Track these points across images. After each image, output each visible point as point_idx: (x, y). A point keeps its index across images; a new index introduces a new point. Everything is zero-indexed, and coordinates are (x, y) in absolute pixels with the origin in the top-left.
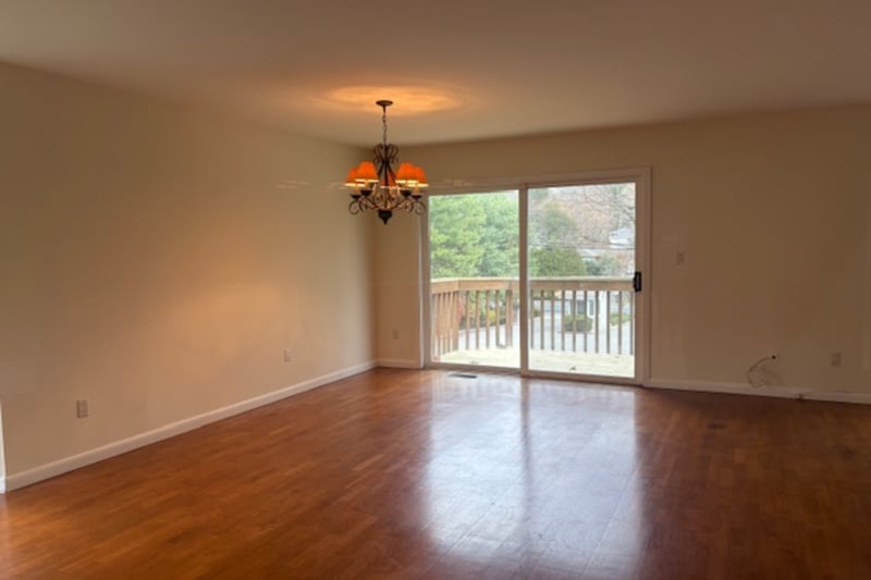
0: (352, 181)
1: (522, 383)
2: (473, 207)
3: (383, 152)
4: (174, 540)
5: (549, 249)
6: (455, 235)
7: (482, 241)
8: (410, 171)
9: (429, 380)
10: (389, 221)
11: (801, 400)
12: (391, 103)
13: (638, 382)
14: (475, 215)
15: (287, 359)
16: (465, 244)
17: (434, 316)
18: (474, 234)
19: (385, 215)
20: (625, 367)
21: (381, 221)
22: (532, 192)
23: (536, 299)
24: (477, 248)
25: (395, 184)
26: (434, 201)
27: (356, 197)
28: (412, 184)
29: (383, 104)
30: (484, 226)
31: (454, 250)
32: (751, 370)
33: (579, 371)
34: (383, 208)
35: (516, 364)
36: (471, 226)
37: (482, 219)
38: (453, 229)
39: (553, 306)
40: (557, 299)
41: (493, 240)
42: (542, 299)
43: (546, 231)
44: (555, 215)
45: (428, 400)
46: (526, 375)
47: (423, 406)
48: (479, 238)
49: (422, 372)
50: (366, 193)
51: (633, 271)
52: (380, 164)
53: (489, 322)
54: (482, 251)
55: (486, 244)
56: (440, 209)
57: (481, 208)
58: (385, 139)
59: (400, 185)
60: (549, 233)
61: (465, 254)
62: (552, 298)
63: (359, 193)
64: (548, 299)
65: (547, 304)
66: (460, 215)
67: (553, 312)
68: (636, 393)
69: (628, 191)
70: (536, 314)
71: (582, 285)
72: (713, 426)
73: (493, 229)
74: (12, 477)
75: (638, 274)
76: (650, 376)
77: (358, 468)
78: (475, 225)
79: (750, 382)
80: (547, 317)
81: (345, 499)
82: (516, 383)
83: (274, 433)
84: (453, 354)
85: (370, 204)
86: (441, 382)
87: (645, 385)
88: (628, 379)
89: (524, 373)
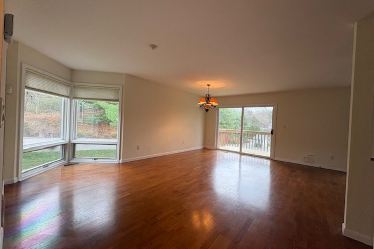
0: (199, 102)
1: (240, 155)
2: (233, 115)
3: (207, 96)
4: (151, 177)
5: (252, 127)
6: (228, 121)
7: (235, 123)
8: (214, 100)
9: (217, 152)
10: (208, 112)
11: (320, 168)
12: (210, 85)
13: (271, 158)
14: (234, 117)
15: (183, 143)
16: (230, 124)
17: (219, 137)
18: (233, 121)
19: (207, 110)
20: (268, 154)
21: (206, 112)
22: (245, 108)
23: (248, 138)
24: (233, 125)
25: (210, 104)
26: (221, 110)
27: (201, 106)
28: (214, 104)
29: (208, 85)
30: (236, 120)
31: (228, 125)
32: (305, 158)
33: (256, 154)
34: (206, 109)
35: (239, 151)
36: (232, 120)
37: (235, 118)
38: (228, 120)
39: (252, 141)
40: (254, 139)
41: (238, 123)
42: (250, 139)
43: (252, 122)
44: (254, 118)
45: (216, 156)
46: (241, 154)
47: (214, 158)
48: (234, 123)
49: (215, 151)
50: (203, 105)
51: (271, 129)
52: (206, 99)
53: (235, 143)
54: (235, 126)
55: (236, 124)
56: (225, 115)
57: (235, 116)
58: (208, 93)
59: (211, 104)
60: (252, 123)
61: (230, 126)
62: (252, 139)
63: (201, 105)
64: (251, 139)
65: (251, 140)
66: (230, 117)
67: (252, 142)
68: (270, 161)
69: (271, 109)
70: (248, 142)
71: (258, 133)
72: (292, 171)
73: (238, 121)
74: (123, 160)
75: (272, 130)
76: (274, 157)
77: (195, 168)
78: (234, 119)
79: (304, 161)
80: (251, 143)
81: (190, 175)
82: (239, 155)
83: (177, 159)
84: (223, 147)
85: (203, 108)
86: (219, 153)
87: (273, 159)
88: (268, 157)
89: (240, 153)
